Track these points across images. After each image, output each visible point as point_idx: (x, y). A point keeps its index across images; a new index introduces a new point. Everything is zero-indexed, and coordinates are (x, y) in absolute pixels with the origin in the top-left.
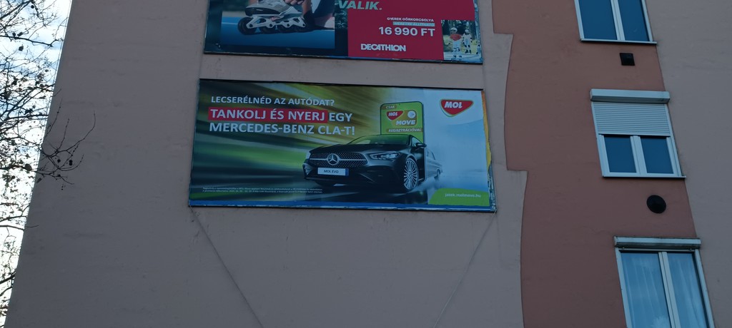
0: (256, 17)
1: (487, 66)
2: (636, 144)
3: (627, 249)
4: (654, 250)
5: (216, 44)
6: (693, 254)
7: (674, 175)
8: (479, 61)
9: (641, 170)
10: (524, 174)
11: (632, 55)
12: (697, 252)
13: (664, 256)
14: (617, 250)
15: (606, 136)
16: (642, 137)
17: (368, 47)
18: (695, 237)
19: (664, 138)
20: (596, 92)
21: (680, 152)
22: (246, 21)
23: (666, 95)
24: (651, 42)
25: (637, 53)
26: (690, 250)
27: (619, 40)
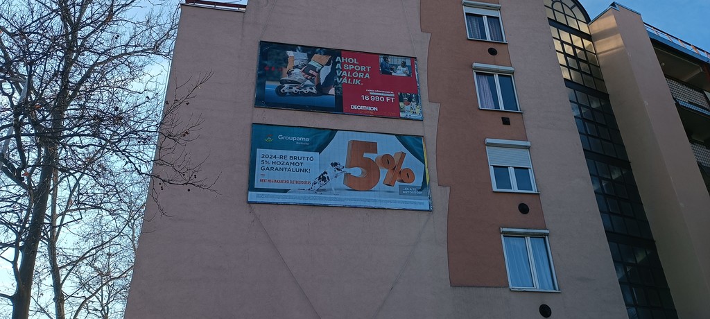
0: (286, 86)
1: (425, 122)
2: (512, 172)
3: (507, 235)
4: (522, 236)
5: (262, 101)
6: (545, 239)
7: (533, 192)
8: (421, 119)
9: (515, 189)
10: (448, 188)
11: (508, 118)
12: (547, 237)
13: (528, 240)
14: (502, 235)
15: (494, 166)
16: (515, 168)
17: (355, 107)
18: (546, 229)
19: (528, 168)
20: (488, 140)
21: (537, 178)
22: (280, 88)
23: (528, 144)
24: (519, 111)
25: (512, 118)
26: (543, 236)
27: (501, 109)
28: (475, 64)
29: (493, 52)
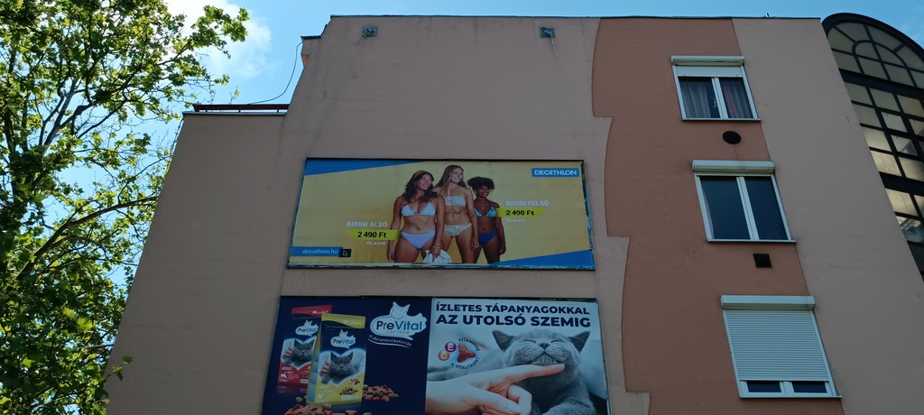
1: (600, 273)
7: (827, 395)
8: (590, 267)
9: (788, 391)
10: (646, 397)
11: (768, 255)
20: (726, 299)
23: (810, 300)
24: (789, 240)
25: (775, 255)
27: (752, 240)
28: (696, 163)
29: (732, 138)
